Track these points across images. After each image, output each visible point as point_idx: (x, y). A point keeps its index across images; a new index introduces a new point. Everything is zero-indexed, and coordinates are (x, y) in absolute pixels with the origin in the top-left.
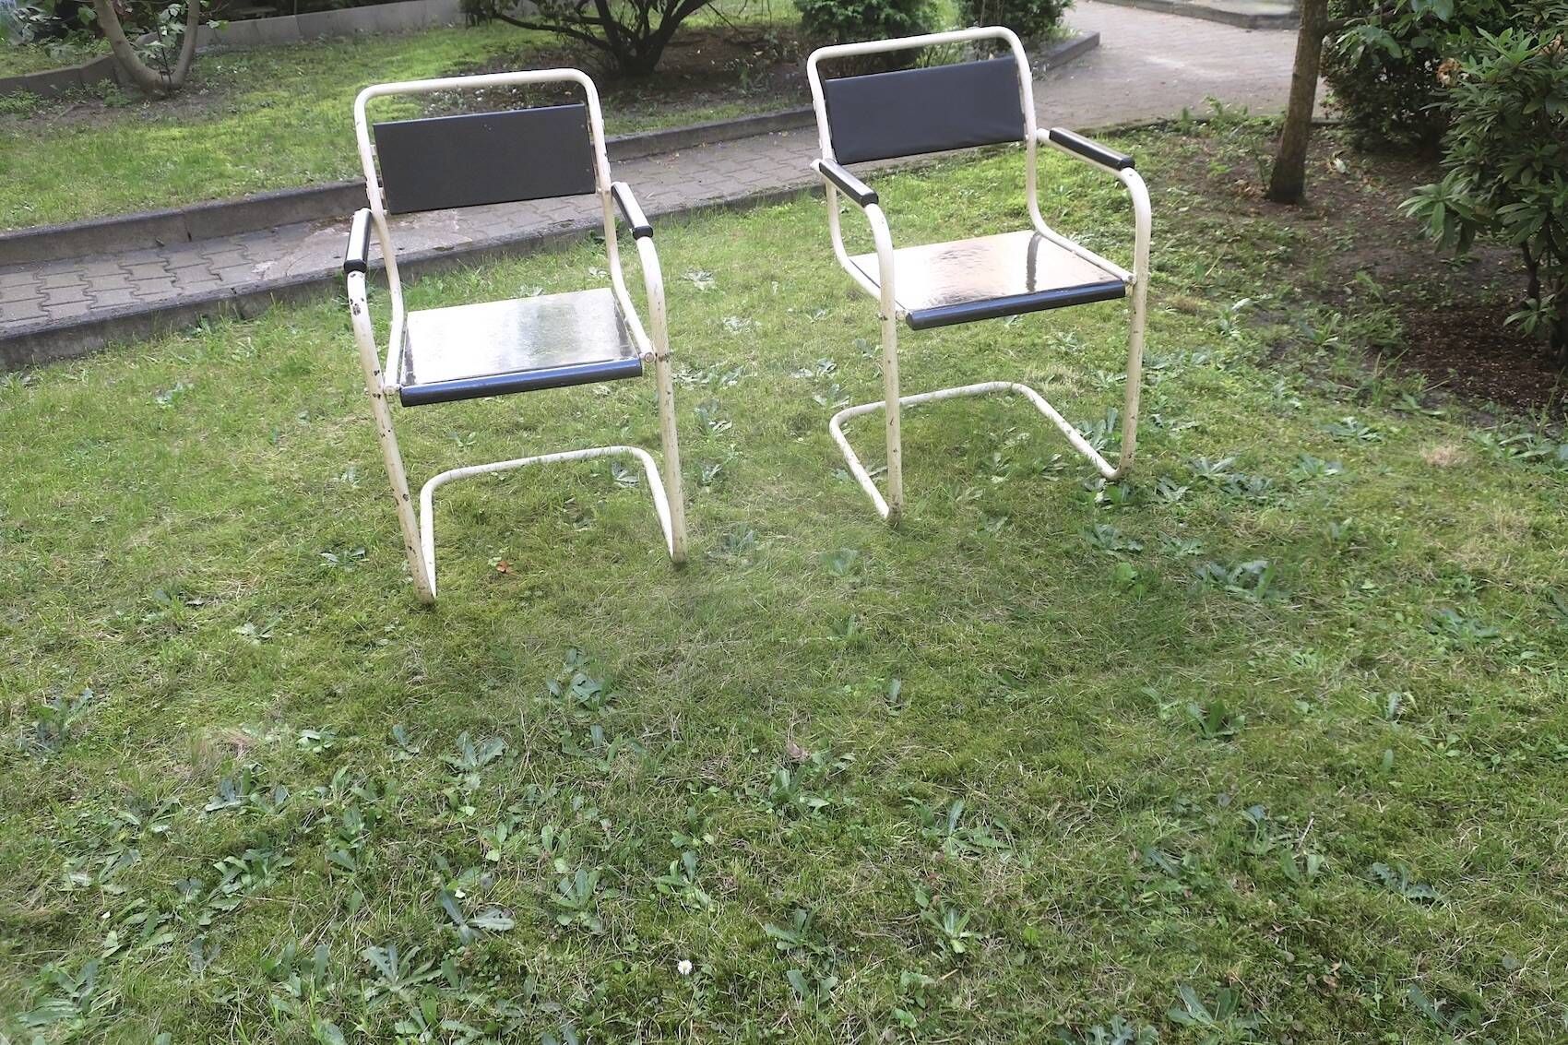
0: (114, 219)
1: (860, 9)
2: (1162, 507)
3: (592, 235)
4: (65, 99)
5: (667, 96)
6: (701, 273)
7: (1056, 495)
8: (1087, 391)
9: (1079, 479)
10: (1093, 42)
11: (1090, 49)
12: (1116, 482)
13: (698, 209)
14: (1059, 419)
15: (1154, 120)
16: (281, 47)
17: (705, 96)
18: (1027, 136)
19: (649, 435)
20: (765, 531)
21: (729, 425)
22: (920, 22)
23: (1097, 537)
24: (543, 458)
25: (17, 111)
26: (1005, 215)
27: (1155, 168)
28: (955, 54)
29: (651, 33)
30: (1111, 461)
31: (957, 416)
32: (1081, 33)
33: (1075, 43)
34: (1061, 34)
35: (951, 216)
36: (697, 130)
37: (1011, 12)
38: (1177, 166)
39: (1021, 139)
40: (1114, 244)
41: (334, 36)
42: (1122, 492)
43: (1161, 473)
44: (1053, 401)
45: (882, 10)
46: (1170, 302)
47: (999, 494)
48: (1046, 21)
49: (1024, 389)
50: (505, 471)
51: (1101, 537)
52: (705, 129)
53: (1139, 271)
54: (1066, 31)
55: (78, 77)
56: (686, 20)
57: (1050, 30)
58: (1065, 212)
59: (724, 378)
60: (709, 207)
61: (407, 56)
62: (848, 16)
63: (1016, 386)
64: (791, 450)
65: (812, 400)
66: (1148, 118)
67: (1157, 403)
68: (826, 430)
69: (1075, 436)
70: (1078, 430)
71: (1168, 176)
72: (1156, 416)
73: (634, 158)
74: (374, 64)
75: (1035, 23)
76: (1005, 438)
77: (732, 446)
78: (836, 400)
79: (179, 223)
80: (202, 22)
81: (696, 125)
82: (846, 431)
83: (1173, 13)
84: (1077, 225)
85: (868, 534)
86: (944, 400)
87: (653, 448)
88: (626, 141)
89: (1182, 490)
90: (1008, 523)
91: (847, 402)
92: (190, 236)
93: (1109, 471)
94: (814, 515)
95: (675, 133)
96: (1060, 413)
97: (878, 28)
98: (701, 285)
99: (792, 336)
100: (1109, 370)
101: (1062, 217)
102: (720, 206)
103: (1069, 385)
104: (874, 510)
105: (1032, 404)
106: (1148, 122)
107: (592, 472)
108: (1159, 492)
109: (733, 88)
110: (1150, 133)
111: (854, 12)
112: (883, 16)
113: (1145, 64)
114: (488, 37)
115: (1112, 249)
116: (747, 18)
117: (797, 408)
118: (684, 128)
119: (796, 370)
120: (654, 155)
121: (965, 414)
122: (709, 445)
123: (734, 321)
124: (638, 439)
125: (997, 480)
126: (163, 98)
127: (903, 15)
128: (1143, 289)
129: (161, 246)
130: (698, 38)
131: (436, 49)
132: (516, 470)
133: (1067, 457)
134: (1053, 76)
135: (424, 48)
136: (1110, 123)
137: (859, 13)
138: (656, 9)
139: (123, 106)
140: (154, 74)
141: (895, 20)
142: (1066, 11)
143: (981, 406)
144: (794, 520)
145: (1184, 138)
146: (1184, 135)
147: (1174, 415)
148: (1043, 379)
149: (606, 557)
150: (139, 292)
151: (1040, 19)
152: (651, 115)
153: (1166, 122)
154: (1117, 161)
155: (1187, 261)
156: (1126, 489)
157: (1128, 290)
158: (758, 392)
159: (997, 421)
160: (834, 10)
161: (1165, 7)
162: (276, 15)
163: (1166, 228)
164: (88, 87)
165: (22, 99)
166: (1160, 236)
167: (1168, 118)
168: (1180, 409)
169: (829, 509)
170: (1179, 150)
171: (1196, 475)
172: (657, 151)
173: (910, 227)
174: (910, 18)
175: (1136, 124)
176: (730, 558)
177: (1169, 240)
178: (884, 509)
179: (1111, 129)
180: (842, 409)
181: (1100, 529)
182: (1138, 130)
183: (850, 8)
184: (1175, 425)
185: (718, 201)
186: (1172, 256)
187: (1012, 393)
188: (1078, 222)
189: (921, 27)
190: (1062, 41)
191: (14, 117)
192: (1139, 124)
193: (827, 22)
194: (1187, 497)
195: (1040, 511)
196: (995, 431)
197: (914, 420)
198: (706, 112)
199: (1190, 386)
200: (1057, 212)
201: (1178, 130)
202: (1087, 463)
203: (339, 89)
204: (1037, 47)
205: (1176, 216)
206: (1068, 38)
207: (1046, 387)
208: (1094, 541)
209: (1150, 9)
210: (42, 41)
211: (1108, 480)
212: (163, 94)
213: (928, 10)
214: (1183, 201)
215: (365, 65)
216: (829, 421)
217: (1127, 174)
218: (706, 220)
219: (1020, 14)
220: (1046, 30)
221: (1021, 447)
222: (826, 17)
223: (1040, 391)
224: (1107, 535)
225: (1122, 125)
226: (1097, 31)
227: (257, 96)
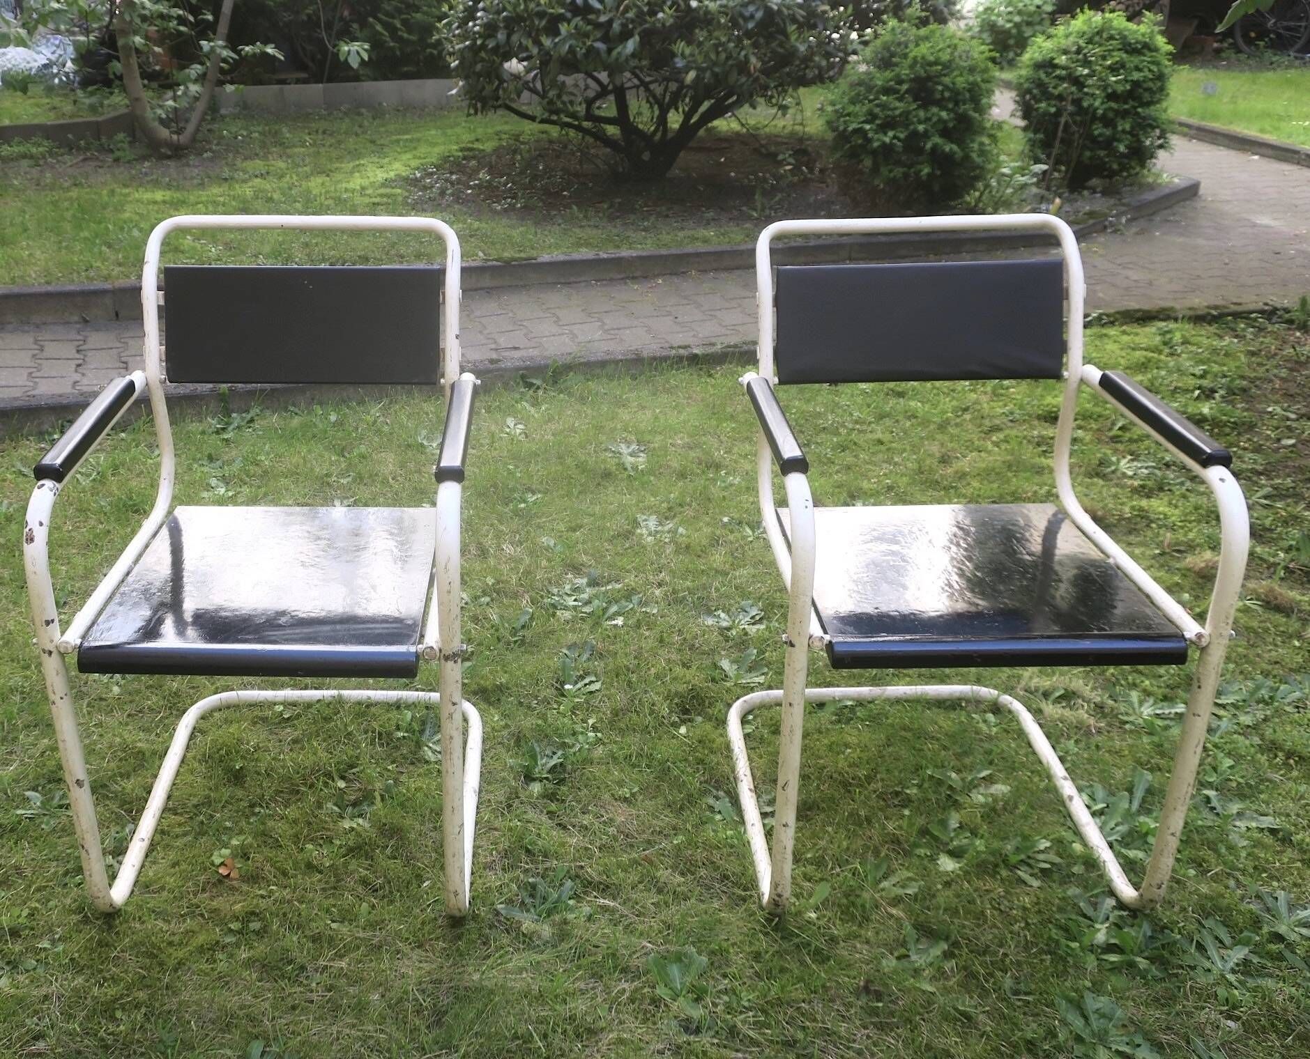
0: (50, 288)
1: (902, 136)
2: (1203, 980)
3: (523, 377)
4: (79, 149)
5: (669, 209)
6: (634, 447)
7: (1034, 920)
8: (1110, 725)
9: (1073, 891)
10: (1191, 191)
11: (1185, 200)
12: (1132, 912)
13: (654, 358)
14: (1058, 770)
15: (1260, 306)
16: (301, 116)
17: (711, 214)
18: (1065, 374)
19: (488, 684)
20: (589, 885)
21: (597, 686)
22: (974, 155)
23: (1086, 1018)
24: (345, 693)
25: (32, 157)
26: (1039, 417)
27: (1253, 375)
28: (1013, 194)
29: (670, 135)
30: (1132, 869)
31: (908, 735)
32: (1176, 180)
33: (1167, 191)
34: (1150, 180)
35: (966, 410)
36: (688, 255)
37: (1091, 150)
38: (1284, 373)
39: (1057, 376)
40: (1182, 484)
41: (357, 108)
42: (1137, 933)
43: (1210, 909)
44: (1054, 737)
45: (929, 138)
46: (1254, 591)
47: (944, 897)
48: (1133, 164)
49: (1017, 706)
50: (294, 704)
51: (1093, 1017)
52: (698, 255)
53: (1215, 627)
54: (1158, 175)
55: (97, 130)
56: (716, 123)
57: (1137, 174)
58: (1120, 424)
59: (614, 609)
60: (665, 359)
61: (419, 135)
62: (884, 143)
63: (1006, 699)
64: (665, 749)
65: (716, 666)
66: (1251, 301)
67: (1215, 769)
68: (722, 722)
69: (1079, 809)
70: (1085, 797)
71: (1269, 386)
72: (1211, 793)
73: (611, 280)
74: (382, 141)
75: (1119, 164)
76: (971, 786)
77: (591, 722)
78: (750, 670)
79: (108, 300)
80: (221, 83)
81: (689, 249)
82: (749, 729)
83: (1298, 163)
84: (1134, 447)
85: (734, 923)
86: (898, 701)
87: (490, 704)
88: (604, 260)
89: (1239, 954)
90: (948, 955)
91: (761, 679)
92: (117, 315)
93: (1127, 891)
94: (663, 874)
95: (661, 256)
96: (1062, 759)
97: (921, 158)
98: (629, 460)
99: (718, 558)
100: (1147, 693)
101: (1115, 432)
102: (681, 358)
103: (1083, 714)
104: (753, 883)
105: (1021, 734)
106: (1252, 307)
107: (398, 728)
108: (1201, 947)
109: (744, 208)
110: (1251, 323)
111: (895, 137)
112: (929, 146)
113: (1254, 225)
114: (506, 123)
115: (1178, 491)
116: (784, 127)
117: (695, 677)
118: (674, 251)
119: (710, 612)
120: (634, 278)
121: (921, 735)
122: (559, 716)
123: (652, 523)
124: (474, 687)
125: (947, 864)
126: (169, 157)
127: (955, 147)
128: (1217, 656)
129: (86, 321)
130: (724, 145)
131: (449, 132)
132: (309, 705)
133: (1060, 845)
134: (1134, 230)
135: (437, 128)
136: (1200, 302)
137: (899, 140)
138: (677, 109)
139: (129, 162)
140: (164, 133)
141: (943, 151)
142: (1161, 154)
143: (946, 722)
144: (633, 877)
145: (1298, 334)
146: (1298, 329)
147: (1242, 796)
148: (1046, 695)
149: (364, 882)
150: (38, 374)
151: (1126, 161)
152: (645, 230)
153: (1276, 309)
154: (1204, 452)
155: (1285, 523)
156: (1146, 928)
157: (1194, 654)
158: (648, 638)
159: (966, 754)
160: (870, 135)
161: (1289, 155)
162: (305, 81)
163: (1260, 468)
164: (104, 140)
165: (39, 145)
166: (1249, 479)
167: (1279, 306)
168: (1250, 786)
169: (687, 868)
170: (1289, 351)
171: (1265, 929)
172: (638, 274)
173: (909, 418)
174: (963, 150)
175: (1234, 308)
176: (528, 923)
177: (1262, 487)
178: (765, 887)
179: (1200, 313)
180: (752, 690)
181: (1094, 1003)
182: (1237, 315)
183: (891, 134)
184: (1240, 815)
185: (682, 352)
186: (1265, 512)
187: (996, 708)
188: (1136, 441)
189: (973, 162)
190: (1151, 187)
191: (25, 163)
192: (1239, 309)
193: (861, 146)
194: (1245, 968)
195: (1001, 946)
196: (959, 771)
197: (847, 728)
198: (705, 233)
199: (1272, 747)
200: (1109, 423)
201: (1290, 322)
202: (1092, 863)
203: (338, 165)
204: (1118, 193)
205: (1276, 450)
206: (1160, 185)
207: (1050, 709)
208: (1078, 1023)
209: (1269, 157)
210: (90, 89)
211: (1121, 905)
212: (169, 153)
213: (986, 140)
214: (1288, 427)
215: (373, 142)
216: (729, 706)
217: (1217, 475)
218: (662, 374)
219: (1102, 153)
220: (1133, 172)
221: (991, 813)
222: (860, 141)
223: (1037, 713)
224: (1103, 1016)
225: (1216, 307)
226: (1196, 177)
227: (258, 165)
